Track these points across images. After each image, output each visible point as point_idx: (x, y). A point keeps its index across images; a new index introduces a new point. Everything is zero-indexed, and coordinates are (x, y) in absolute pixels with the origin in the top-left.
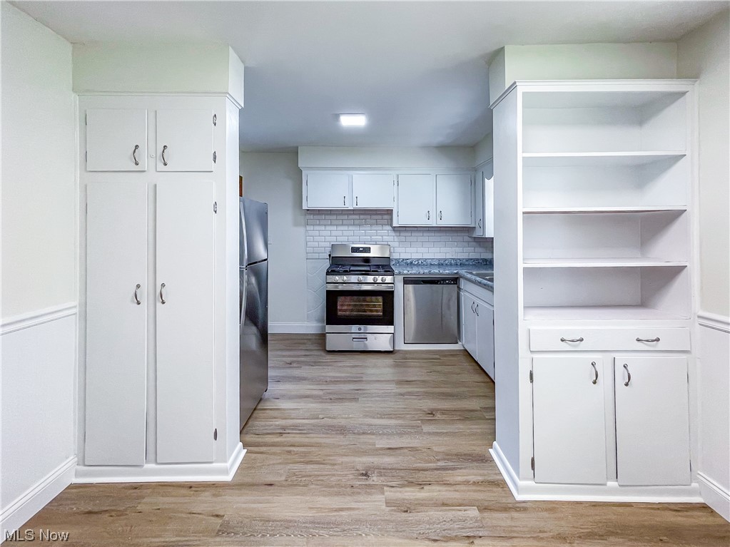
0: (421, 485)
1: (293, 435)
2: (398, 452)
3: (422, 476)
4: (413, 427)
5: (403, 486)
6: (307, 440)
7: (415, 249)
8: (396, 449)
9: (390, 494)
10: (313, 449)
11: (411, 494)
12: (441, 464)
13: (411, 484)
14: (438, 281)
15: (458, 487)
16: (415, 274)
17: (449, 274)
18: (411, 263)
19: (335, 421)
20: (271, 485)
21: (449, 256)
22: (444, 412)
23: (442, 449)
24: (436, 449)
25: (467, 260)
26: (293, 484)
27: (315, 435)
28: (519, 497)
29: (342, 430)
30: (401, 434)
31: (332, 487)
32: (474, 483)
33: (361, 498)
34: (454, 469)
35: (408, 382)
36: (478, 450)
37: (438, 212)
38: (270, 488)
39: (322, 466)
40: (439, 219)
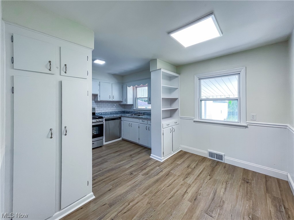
0: (145, 169)
1: (99, 178)
2: (133, 166)
3: (144, 167)
4: (130, 160)
5: (142, 171)
6: (105, 177)
7: (106, 109)
8: (132, 166)
9: (141, 174)
10: (110, 177)
11: (145, 171)
12: (144, 164)
13: (143, 170)
14: (115, 119)
15: (152, 165)
16: (109, 117)
17: (119, 116)
18: (102, 114)
19: (107, 169)
20: (110, 190)
21: (113, 111)
22: (133, 154)
23: (141, 161)
24: (140, 162)
25: (118, 112)
26: (117, 186)
27: (106, 175)
28: (162, 161)
29: (112, 170)
30: (129, 163)
31: (127, 180)
32: (153, 163)
33: (136, 178)
34: (147, 163)
35: (117, 152)
36: (148, 158)
37: (113, 96)
38: (111, 190)
39: (118, 179)
40: (113, 98)
